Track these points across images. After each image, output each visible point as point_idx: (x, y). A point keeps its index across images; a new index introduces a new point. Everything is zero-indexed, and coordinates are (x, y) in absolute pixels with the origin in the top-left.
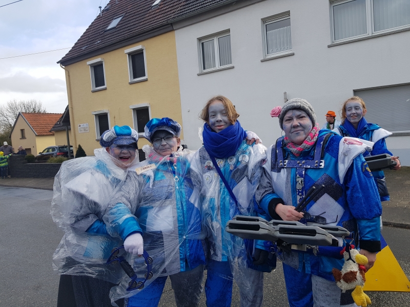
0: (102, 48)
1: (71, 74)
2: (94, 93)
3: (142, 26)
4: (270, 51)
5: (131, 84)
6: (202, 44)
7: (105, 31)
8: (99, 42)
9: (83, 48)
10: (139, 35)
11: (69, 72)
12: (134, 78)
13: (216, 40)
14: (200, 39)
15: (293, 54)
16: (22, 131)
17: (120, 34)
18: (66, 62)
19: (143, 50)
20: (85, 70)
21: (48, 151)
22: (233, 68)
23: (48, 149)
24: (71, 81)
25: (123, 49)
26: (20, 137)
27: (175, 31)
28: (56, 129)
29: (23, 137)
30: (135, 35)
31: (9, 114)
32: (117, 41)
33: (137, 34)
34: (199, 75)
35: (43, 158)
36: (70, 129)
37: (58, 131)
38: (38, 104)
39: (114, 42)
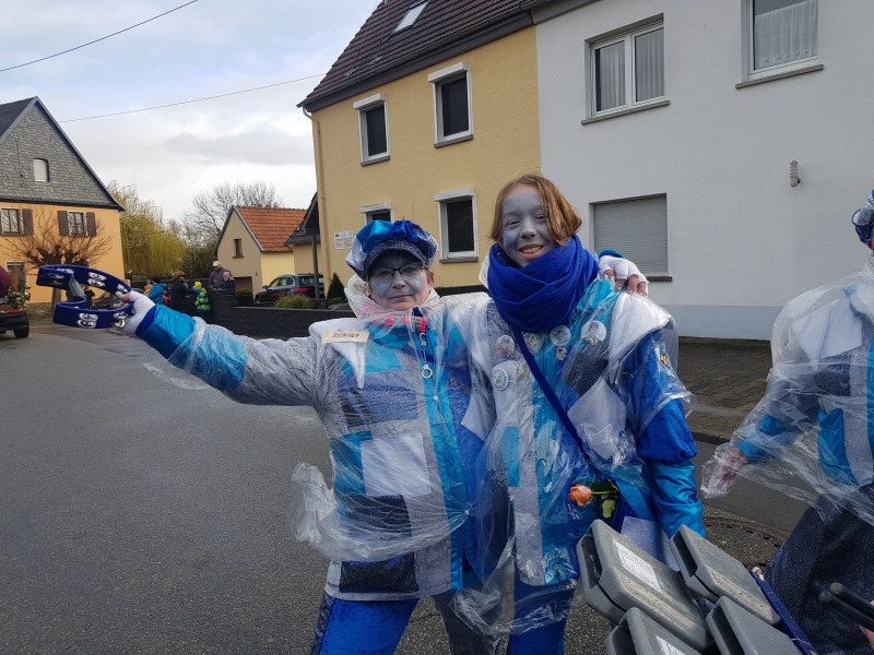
0: (384, 72)
1: (322, 128)
2: (367, 169)
3: (465, 21)
4: (761, 62)
5: (438, 147)
6: (598, 52)
7: (392, 36)
8: (378, 59)
9: (348, 74)
10: (458, 40)
11: (319, 125)
12: (446, 134)
13: (629, 43)
14: (591, 42)
15: (819, 69)
16: (237, 242)
17: (420, 41)
18: (313, 104)
19: (466, 72)
20: (348, 120)
21: (279, 284)
22: (666, 104)
23: (281, 279)
24: (323, 144)
25: (425, 72)
26: (233, 253)
27: (537, 27)
28: (294, 240)
29: (239, 255)
30: (450, 40)
31: (216, 209)
32: (413, 56)
33: (454, 38)
34: (584, 124)
35: (269, 296)
36: (319, 242)
37: (298, 245)
38: (268, 189)
39: (407, 58)
